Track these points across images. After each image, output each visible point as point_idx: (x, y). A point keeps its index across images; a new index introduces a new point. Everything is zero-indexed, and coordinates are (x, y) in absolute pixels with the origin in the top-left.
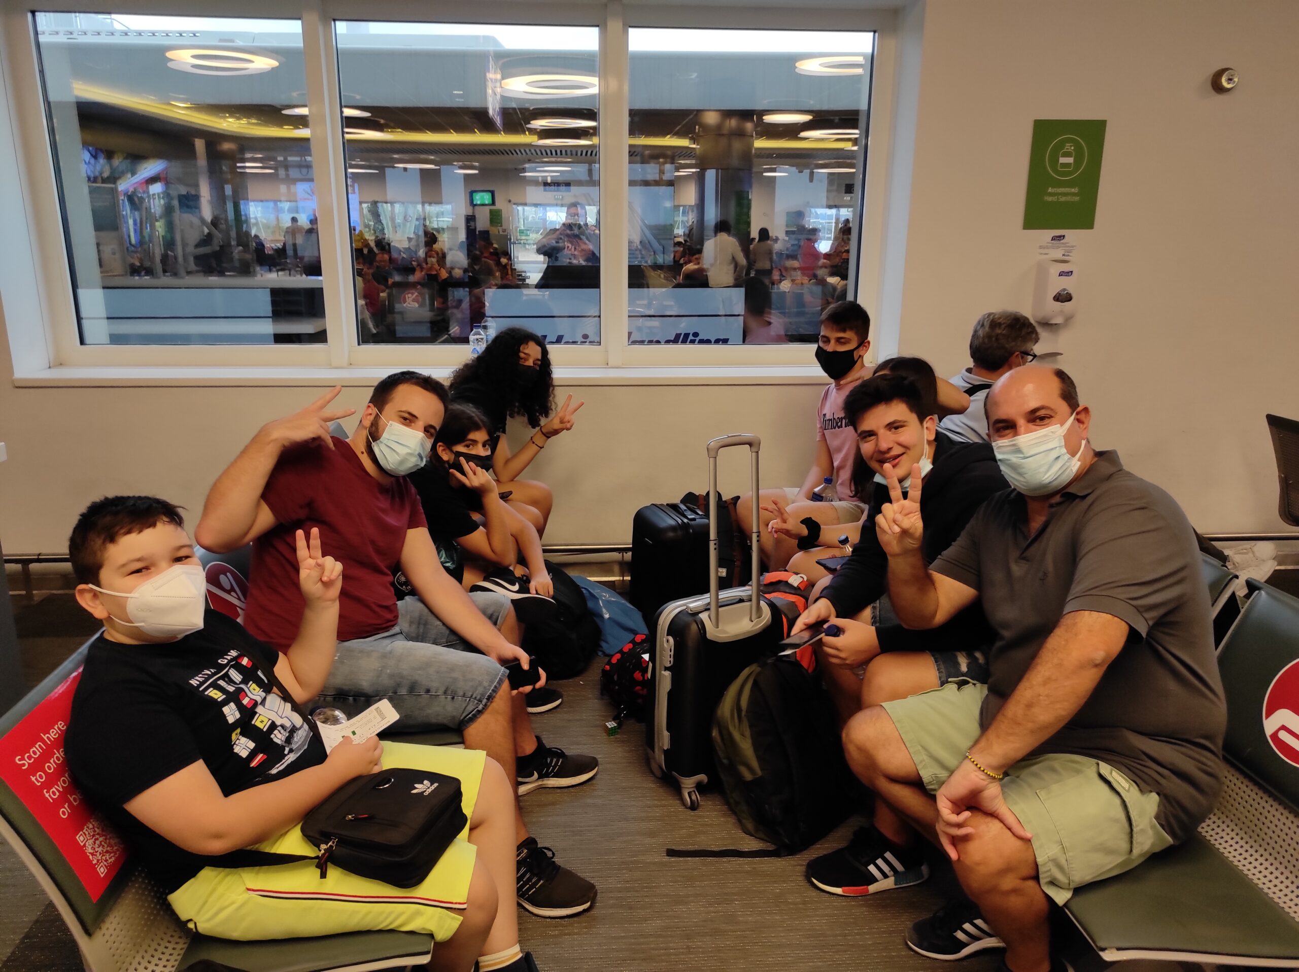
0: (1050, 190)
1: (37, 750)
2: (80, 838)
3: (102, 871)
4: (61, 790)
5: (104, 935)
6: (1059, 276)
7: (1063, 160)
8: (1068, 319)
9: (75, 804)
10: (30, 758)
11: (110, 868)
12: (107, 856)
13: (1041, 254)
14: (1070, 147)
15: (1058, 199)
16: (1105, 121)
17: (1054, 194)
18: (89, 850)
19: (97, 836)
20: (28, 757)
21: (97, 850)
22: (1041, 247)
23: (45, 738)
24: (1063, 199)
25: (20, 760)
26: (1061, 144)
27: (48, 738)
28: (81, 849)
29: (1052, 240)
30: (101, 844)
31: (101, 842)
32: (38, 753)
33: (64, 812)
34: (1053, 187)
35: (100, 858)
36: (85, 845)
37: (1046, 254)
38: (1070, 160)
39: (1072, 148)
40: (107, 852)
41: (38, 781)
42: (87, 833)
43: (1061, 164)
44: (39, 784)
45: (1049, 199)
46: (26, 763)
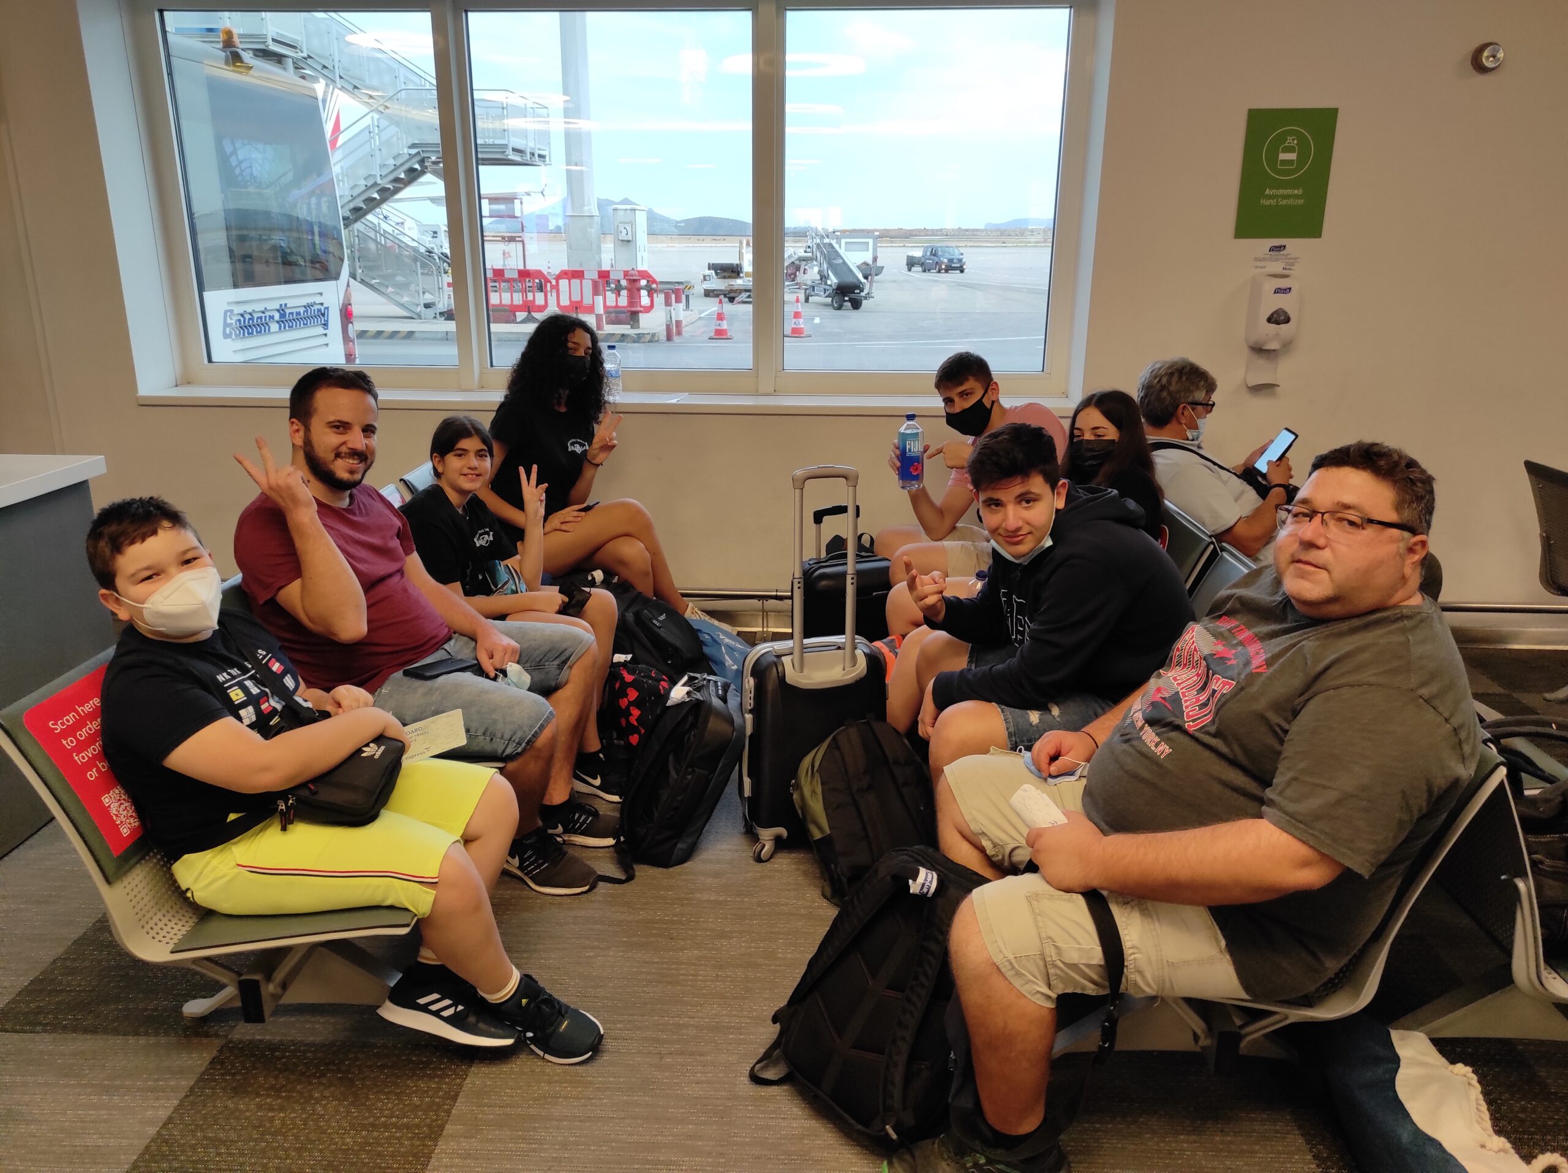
0: (1267, 192)
1: (70, 719)
2: (106, 800)
3: (125, 831)
4: (91, 756)
5: (125, 887)
6: (1275, 293)
7: (1283, 156)
8: (1287, 345)
9: (103, 770)
10: (63, 724)
11: (134, 831)
12: (132, 820)
13: (1257, 267)
14: (1292, 141)
15: (1277, 202)
16: (1336, 110)
17: (1272, 197)
18: (113, 811)
19: (122, 801)
20: (61, 723)
21: (121, 812)
22: (1256, 259)
23: (79, 710)
24: (1284, 202)
25: (52, 724)
26: (1282, 138)
27: (82, 710)
28: (106, 810)
29: (1270, 251)
30: (126, 809)
31: (126, 807)
32: (71, 722)
33: (92, 775)
34: (1271, 189)
35: (124, 820)
36: (109, 806)
37: (1264, 267)
38: (1293, 156)
39: (1295, 142)
40: (131, 816)
41: (69, 745)
42: (112, 796)
43: (1281, 161)
44: (69, 747)
45: (1267, 202)
46: (59, 728)
